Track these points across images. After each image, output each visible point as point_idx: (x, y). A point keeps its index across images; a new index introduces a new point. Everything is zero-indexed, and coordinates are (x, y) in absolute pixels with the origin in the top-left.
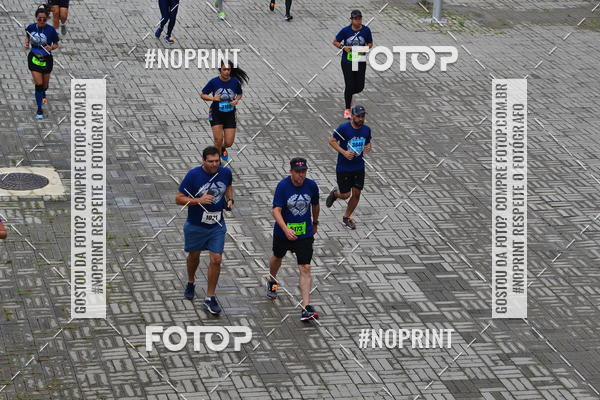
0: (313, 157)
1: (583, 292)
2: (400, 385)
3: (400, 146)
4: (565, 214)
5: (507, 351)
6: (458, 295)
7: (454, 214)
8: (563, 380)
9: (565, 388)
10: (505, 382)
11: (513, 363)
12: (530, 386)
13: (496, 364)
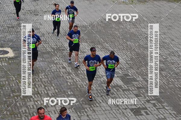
0: (88, 43)
1: (171, 81)
2: (117, 110)
3: (115, 39)
4: (165, 58)
5: (149, 99)
6: (133, 83)
7: (132, 59)
8: (165, 107)
9: (166, 110)
10: (148, 108)
11: (150, 103)
12: (155, 109)
13: (145, 103)
